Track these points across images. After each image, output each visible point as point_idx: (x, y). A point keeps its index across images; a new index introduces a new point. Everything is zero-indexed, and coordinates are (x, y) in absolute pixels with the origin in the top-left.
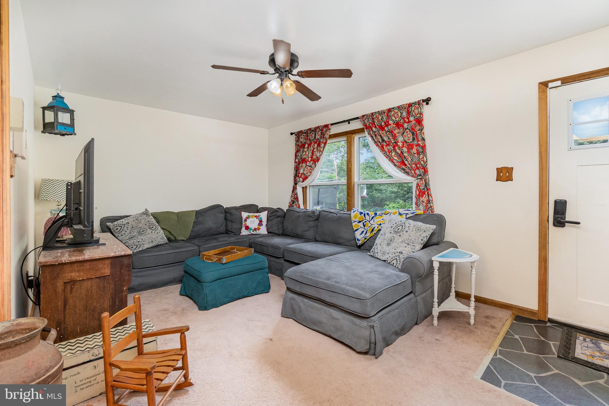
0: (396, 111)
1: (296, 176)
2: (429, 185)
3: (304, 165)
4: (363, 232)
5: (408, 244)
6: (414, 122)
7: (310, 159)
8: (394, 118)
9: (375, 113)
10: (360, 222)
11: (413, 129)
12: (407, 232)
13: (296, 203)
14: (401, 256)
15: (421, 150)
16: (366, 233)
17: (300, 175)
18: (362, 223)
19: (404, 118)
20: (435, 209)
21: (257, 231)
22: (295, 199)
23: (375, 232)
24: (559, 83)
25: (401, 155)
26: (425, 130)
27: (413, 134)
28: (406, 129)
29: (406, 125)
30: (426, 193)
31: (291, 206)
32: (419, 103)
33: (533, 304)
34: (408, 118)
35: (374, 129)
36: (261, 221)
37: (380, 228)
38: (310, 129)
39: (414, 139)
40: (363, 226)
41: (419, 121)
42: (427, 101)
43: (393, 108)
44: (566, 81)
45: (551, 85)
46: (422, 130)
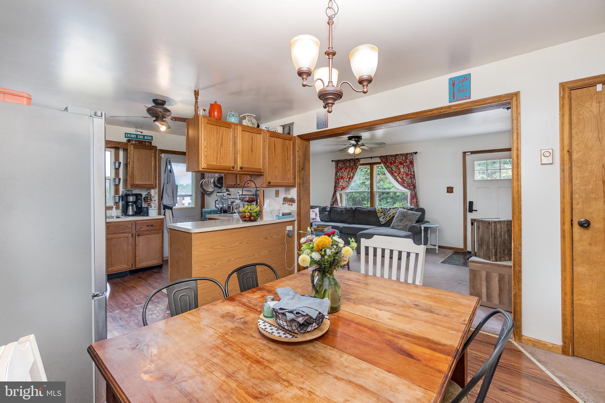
0: (400, 156)
1: (335, 187)
2: (417, 194)
3: (342, 180)
4: (384, 218)
5: (410, 221)
6: (409, 163)
7: (346, 177)
8: (398, 159)
9: (388, 155)
10: (381, 213)
11: (408, 166)
12: (409, 216)
13: (336, 203)
14: (407, 226)
15: (412, 177)
16: (386, 218)
17: (339, 186)
18: (383, 213)
19: (404, 160)
20: (419, 205)
21: (315, 220)
22: (335, 201)
23: (391, 217)
24: (470, 153)
25: (402, 179)
26: (414, 167)
27: (408, 168)
28: (405, 166)
29: (405, 164)
30: (415, 198)
31: (332, 204)
32: (411, 154)
33: (462, 246)
34: (406, 161)
35: (387, 164)
36: (316, 214)
37: (394, 215)
38: (346, 160)
39: (409, 171)
40: (383, 215)
41: (412, 163)
42: (416, 153)
43: (398, 155)
44: (473, 153)
45: (467, 154)
46: (413, 167)
